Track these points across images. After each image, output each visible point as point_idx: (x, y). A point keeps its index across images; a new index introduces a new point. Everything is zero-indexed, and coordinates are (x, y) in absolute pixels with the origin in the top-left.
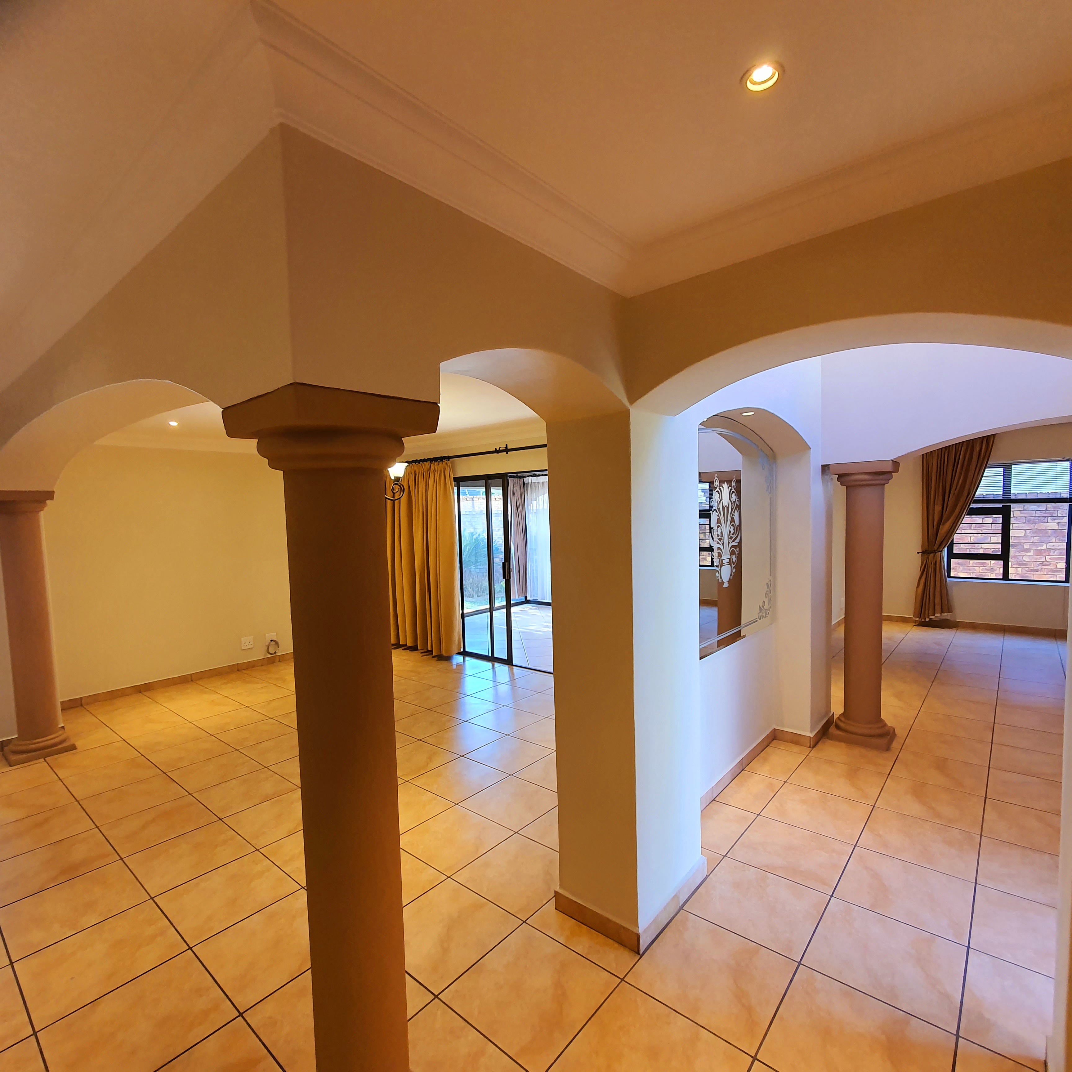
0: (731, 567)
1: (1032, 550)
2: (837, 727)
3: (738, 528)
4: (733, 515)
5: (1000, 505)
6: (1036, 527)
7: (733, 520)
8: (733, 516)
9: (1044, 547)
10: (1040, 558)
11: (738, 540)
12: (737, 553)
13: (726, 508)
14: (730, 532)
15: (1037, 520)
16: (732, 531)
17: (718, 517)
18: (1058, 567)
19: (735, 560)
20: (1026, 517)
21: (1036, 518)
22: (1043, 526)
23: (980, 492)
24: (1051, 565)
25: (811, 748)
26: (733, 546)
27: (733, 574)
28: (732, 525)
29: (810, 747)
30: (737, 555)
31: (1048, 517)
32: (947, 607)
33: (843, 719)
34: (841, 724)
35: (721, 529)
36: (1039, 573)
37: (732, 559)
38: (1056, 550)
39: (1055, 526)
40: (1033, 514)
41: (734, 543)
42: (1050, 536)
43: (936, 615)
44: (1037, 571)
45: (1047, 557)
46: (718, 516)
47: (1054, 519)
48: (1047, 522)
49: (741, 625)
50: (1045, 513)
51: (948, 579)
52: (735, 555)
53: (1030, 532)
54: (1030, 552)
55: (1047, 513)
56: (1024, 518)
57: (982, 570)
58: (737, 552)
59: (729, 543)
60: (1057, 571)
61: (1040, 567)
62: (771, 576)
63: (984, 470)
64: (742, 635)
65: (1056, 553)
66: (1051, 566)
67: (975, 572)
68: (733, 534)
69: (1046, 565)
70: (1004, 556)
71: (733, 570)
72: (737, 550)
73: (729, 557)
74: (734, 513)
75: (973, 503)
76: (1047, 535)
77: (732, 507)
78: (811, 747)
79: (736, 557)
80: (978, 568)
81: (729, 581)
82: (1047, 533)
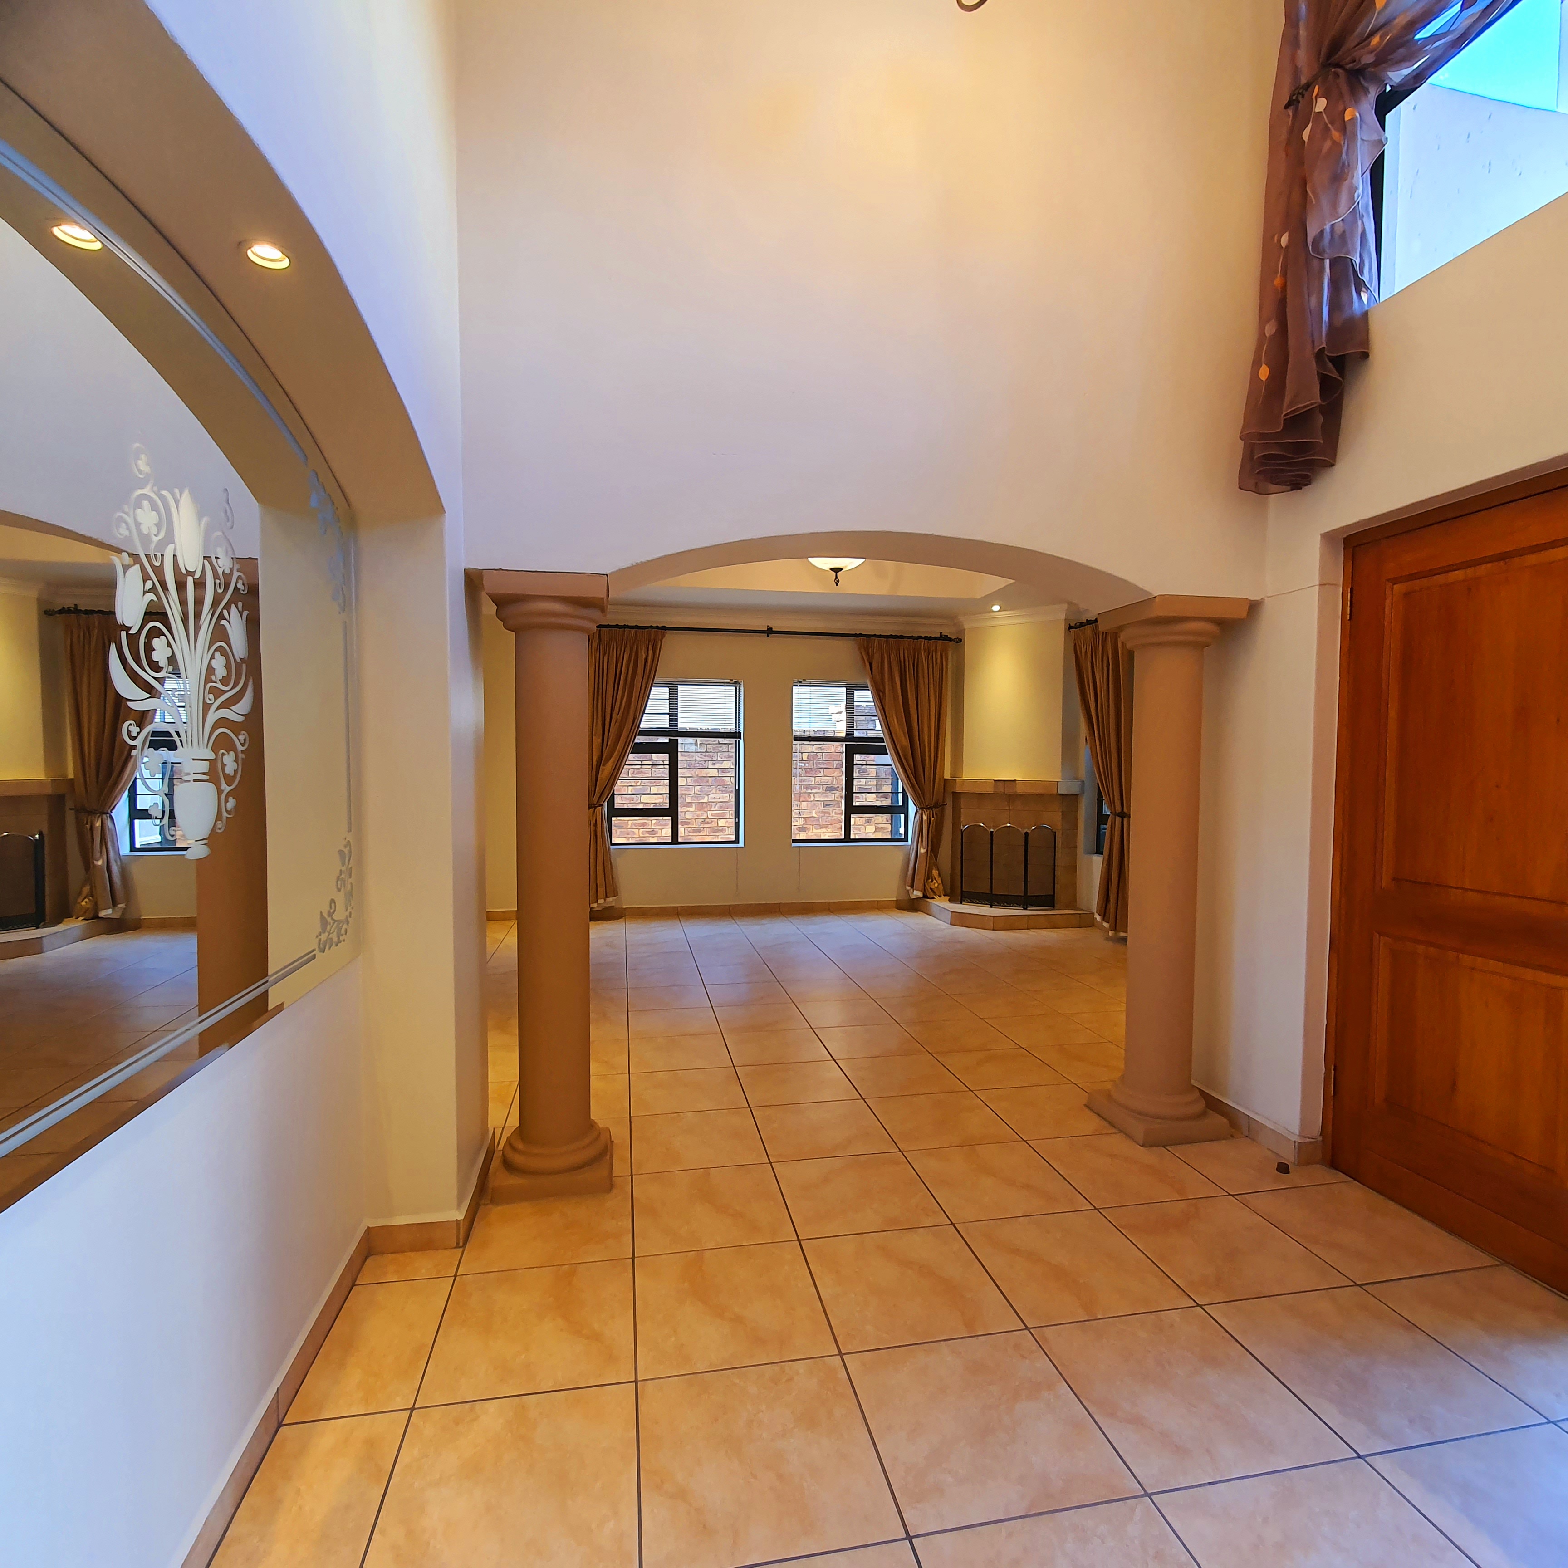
0: (220, 792)
1: (694, 804)
2: (508, 1165)
3: (244, 666)
4: (221, 617)
5: (665, 740)
6: (697, 774)
7: (220, 634)
8: (223, 622)
9: (705, 800)
10: (702, 813)
11: (244, 706)
12: (240, 748)
13: (190, 580)
14: (210, 670)
15: (698, 765)
16: (220, 672)
17: (151, 596)
18: (719, 825)
19: (236, 772)
20: (686, 760)
21: (697, 762)
22: (704, 772)
23: (646, 723)
24: (713, 823)
25: (460, 1247)
26: (222, 722)
27: (225, 815)
28: (216, 650)
29: (457, 1247)
30: (242, 756)
31: (708, 761)
32: (611, 890)
33: (520, 1146)
34: (518, 1159)
35: (169, 645)
36: (701, 834)
37: (223, 766)
38: (717, 803)
39: (714, 773)
40: (693, 756)
41: (224, 713)
42: (710, 786)
43: (600, 901)
44: (700, 831)
45: (708, 812)
46: (153, 590)
47: (715, 764)
48: (708, 768)
49: (267, 975)
50: (705, 756)
51: (612, 847)
52: (232, 753)
53: (691, 780)
54: (691, 806)
55: (708, 756)
56: (685, 761)
57: (642, 833)
58: (243, 745)
59: (206, 707)
60: (718, 831)
61: (702, 826)
62: (350, 831)
63: (651, 689)
64: (270, 1008)
65: (717, 808)
66: (713, 825)
67: (635, 836)
68: (225, 681)
69: (708, 823)
70: (672, 811)
71: (226, 801)
72: (241, 737)
73: (212, 756)
74: (225, 612)
75: (639, 735)
76: (708, 784)
77: (220, 591)
78: (461, 1244)
79: (236, 761)
80: (637, 830)
81: (212, 840)
82: (708, 781)
